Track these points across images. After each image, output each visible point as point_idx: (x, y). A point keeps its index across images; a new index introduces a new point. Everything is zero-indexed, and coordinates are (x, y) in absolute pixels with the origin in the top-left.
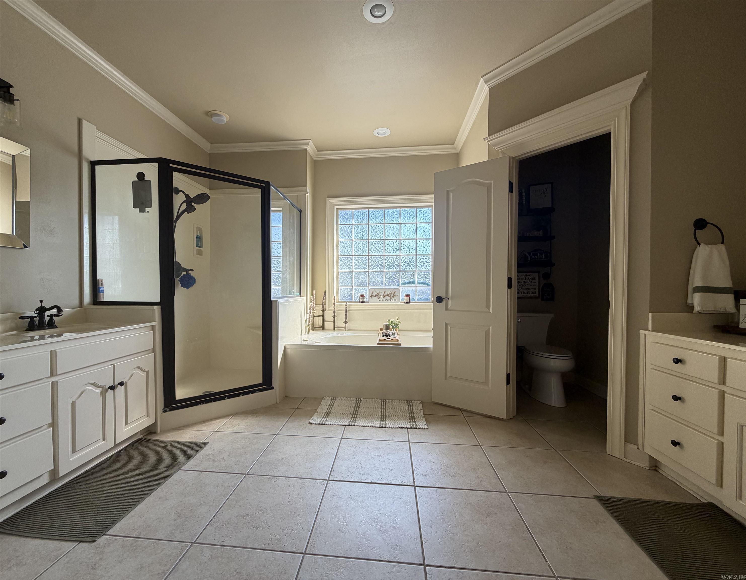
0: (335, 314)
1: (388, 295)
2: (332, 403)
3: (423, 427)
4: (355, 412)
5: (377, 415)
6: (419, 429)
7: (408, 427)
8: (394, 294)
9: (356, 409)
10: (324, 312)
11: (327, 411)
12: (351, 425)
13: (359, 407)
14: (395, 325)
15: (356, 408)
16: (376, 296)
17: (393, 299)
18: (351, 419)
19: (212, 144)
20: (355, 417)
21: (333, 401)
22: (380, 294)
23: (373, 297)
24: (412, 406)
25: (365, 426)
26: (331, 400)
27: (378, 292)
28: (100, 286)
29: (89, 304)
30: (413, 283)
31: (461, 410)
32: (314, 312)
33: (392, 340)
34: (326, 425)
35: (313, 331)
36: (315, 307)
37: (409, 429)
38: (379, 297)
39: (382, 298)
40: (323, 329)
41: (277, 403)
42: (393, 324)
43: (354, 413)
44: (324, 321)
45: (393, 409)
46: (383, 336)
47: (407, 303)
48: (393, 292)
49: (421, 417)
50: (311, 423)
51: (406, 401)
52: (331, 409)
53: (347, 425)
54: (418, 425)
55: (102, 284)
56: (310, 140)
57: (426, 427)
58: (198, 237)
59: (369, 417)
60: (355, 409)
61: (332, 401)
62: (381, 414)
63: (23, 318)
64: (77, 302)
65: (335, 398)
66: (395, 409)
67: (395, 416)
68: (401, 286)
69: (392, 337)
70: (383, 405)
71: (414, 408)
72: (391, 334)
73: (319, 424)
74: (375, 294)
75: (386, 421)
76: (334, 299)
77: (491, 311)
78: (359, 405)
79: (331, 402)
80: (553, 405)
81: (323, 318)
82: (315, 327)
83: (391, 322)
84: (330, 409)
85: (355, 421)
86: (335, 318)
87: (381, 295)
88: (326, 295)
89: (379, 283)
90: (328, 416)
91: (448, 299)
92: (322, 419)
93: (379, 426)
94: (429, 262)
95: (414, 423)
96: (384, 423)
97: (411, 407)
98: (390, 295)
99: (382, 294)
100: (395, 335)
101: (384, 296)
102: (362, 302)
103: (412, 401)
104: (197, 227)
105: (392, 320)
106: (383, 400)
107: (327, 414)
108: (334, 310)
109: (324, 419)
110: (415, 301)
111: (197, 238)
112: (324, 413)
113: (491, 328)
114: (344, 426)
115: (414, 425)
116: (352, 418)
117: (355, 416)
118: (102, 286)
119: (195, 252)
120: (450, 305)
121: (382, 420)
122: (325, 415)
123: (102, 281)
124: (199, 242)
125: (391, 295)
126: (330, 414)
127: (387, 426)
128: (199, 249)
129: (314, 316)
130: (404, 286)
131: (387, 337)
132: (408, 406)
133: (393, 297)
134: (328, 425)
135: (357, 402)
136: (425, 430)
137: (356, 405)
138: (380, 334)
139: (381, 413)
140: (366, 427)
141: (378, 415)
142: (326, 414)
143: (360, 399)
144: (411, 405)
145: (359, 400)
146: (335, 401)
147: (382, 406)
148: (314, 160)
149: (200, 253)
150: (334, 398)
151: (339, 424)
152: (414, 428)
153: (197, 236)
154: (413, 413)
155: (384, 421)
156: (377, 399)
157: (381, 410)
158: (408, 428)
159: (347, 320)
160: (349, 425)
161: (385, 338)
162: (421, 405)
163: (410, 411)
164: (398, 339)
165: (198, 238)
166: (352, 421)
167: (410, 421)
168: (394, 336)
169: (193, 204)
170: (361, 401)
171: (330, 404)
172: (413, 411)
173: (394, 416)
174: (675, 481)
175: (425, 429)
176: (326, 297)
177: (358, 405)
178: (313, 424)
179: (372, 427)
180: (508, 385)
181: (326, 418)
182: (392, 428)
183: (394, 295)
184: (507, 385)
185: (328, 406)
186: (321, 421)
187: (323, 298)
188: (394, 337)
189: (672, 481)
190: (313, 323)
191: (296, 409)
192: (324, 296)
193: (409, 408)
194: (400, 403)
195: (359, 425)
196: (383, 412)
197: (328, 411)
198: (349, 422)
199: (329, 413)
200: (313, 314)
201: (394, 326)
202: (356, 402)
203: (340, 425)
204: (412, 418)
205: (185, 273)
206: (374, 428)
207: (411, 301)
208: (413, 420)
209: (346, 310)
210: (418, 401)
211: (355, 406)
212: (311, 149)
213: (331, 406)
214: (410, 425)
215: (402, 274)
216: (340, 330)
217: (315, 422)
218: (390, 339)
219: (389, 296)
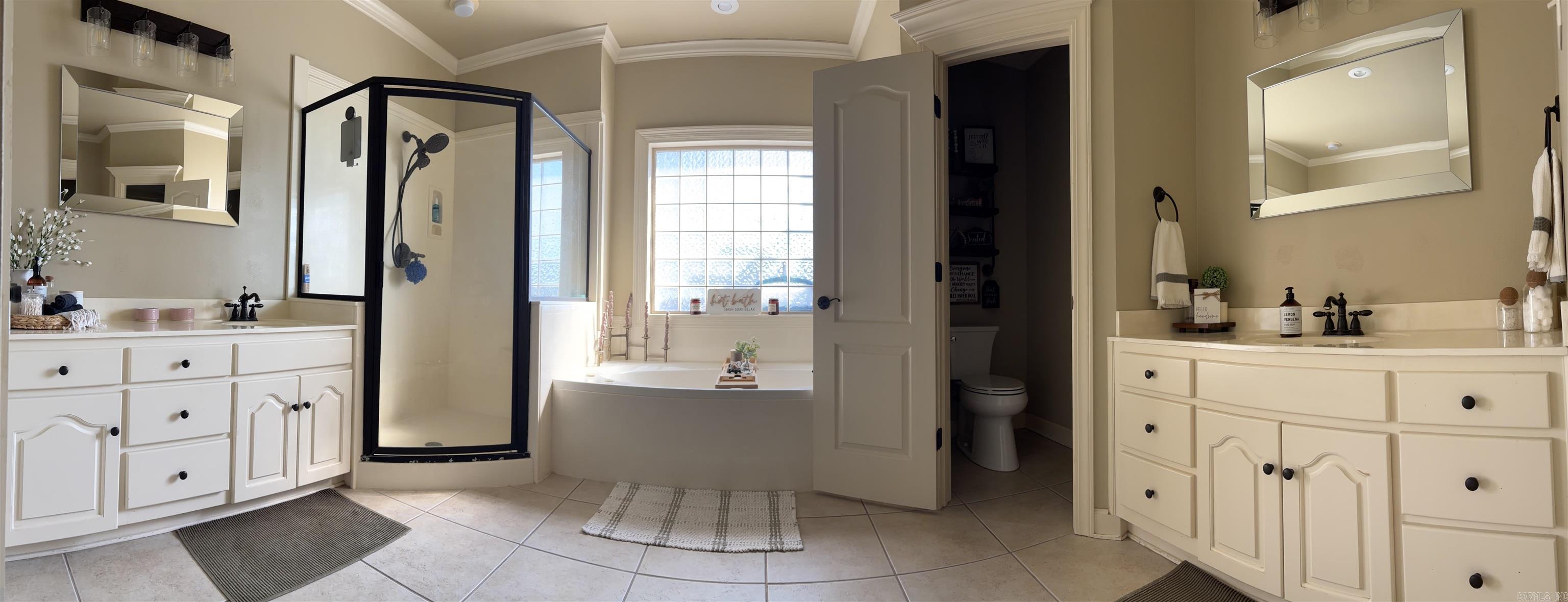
0: (648, 333)
1: (741, 301)
2: (630, 496)
3: (794, 547)
4: (669, 516)
5: (711, 525)
6: (787, 551)
7: (766, 549)
8: (751, 299)
9: (674, 510)
10: (628, 328)
11: (618, 511)
12: (659, 545)
13: (679, 507)
14: (750, 351)
15: (672, 508)
16: (719, 302)
17: (750, 307)
18: (661, 531)
19: (459, 59)
20: (669, 526)
21: (633, 491)
22: (726, 299)
23: (714, 303)
24: (778, 501)
25: (685, 547)
26: (630, 489)
27: (723, 296)
28: (305, 274)
29: (293, 296)
30: (783, 279)
31: (862, 502)
32: (612, 329)
33: (745, 379)
34: (613, 539)
35: (609, 360)
36: (612, 320)
37: (768, 554)
38: (725, 303)
39: (729, 305)
40: (627, 359)
41: (534, 483)
42: (747, 351)
43: (668, 519)
44: (628, 344)
45: (742, 511)
46: (729, 372)
47: (773, 313)
48: (750, 295)
49: (792, 524)
50: (584, 533)
51: (766, 493)
52: (627, 507)
53: (651, 544)
54: (785, 543)
55: (308, 271)
56: (606, 24)
57: (800, 547)
58: (437, 206)
59: (694, 527)
60: (670, 509)
61: (631, 492)
62: (719, 522)
63: (227, 305)
64: (281, 293)
65: (637, 486)
66: (745, 510)
67: (745, 524)
68: (762, 285)
69: (744, 374)
70: (723, 502)
71: (780, 507)
72: (742, 367)
73: (600, 536)
74: (718, 298)
75: (725, 536)
76: (646, 307)
77: (910, 320)
78: (680, 502)
79: (628, 493)
80: (1002, 470)
81: (627, 339)
82: (612, 353)
83: (742, 345)
84: (624, 506)
85: (668, 535)
86: (647, 339)
87: (728, 301)
88: (632, 300)
89: (725, 279)
90: (619, 521)
91: (839, 301)
92: (606, 527)
93: (711, 549)
94: (808, 242)
95: (778, 540)
96: (722, 540)
97: (774, 504)
98: (744, 301)
99: (730, 299)
100: (749, 370)
101: (734, 303)
102: (696, 313)
103: (778, 493)
104: (435, 192)
105: (744, 342)
106: (725, 492)
107: (618, 517)
108: (646, 326)
109: (610, 527)
110: (787, 311)
111: (434, 208)
112: (612, 515)
113: (910, 350)
114: (646, 546)
115: (778, 545)
116: (662, 528)
117: (668, 524)
118: (308, 274)
119: (431, 228)
120: (842, 312)
121: (719, 534)
122: (613, 517)
123: (307, 268)
124: (437, 214)
125: (746, 300)
126: (623, 518)
127: (728, 548)
128: (436, 226)
129: (611, 336)
130: (768, 284)
131: (736, 373)
132: (770, 502)
133: (749, 303)
134: (616, 540)
135: (677, 495)
136: (798, 552)
137: (674, 502)
138: (724, 368)
139: (717, 520)
140: (687, 549)
141: (713, 524)
142: (615, 516)
143: (682, 491)
144: (776, 500)
145: (680, 492)
146: (636, 492)
147: (721, 504)
148: (615, 63)
149: (438, 231)
150: (635, 486)
151: (636, 540)
152: (777, 550)
153: (435, 205)
154: (778, 518)
155: (723, 537)
156: (714, 490)
157: (720, 513)
158: (766, 552)
159: (668, 344)
160: (654, 545)
161: (733, 374)
162: (794, 498)
163: (772, 514)
164: (754, 377)
165: (436, 208)
166: (660, 535)
167: (771, 536)
168: (748, 372)
169: (427, 154)
170: (684, 493)
171: (626, 497)
172: (778, 513)
173: (743, 525)
174: (1148, 546)
175: (797, 550)
176: (632, 304)
177: (678, 502)
178: (589, 534)
179: (699, 550)
180: (939, 450)
181: (614, 526)
182: (736, 552)
183: (751, 301)
184: (937, 451)
185: (621, 501)
186: (604, 529)
187: (628, 305)
188: (748, 374)
189: (1145, 547)
190: (610, 346)
191: (565, 499)
192: (629, 302)
193: (770, 506)
194: (755, 496)
195: (674, 545)
196: (723, 516)
197: (620, 510)
198: (656, 538)
199: (622, 515)
200: (610, 332)
201: (747, 354)
202: (675, 496)
203: (638, 543)
204: (775, 528)
205: (413, 260)
206: (702, 552)
207: (779, 311)
208: (776, 533)
209: (667, 326)
210: (788, 490)
211: (672, 503)
212: (608, 42)
213: (627, 500)
214: (770, 543)
215: (764, 264)
216: (657, 361)
217: (591, 532)
218: (740, 376)
219: (742, 303)
